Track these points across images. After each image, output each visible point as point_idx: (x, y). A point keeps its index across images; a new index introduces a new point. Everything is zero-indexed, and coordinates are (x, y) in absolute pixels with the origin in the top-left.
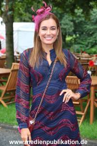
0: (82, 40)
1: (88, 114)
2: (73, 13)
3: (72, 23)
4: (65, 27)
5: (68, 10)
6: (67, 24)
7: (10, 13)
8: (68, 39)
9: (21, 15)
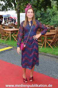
0: (43, 20)
1: (44, 45)
2: (40, 10)
3: (40, 14)
4: (38, 15)
5: (39, 9)
6: (38, 14)
7: (19, 9)
8: (38, 19)
9: (23, 10)
